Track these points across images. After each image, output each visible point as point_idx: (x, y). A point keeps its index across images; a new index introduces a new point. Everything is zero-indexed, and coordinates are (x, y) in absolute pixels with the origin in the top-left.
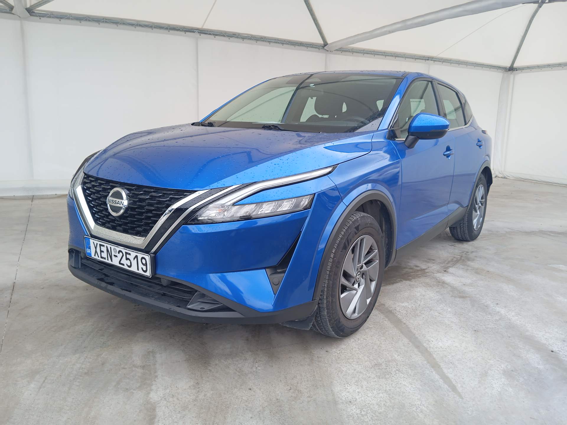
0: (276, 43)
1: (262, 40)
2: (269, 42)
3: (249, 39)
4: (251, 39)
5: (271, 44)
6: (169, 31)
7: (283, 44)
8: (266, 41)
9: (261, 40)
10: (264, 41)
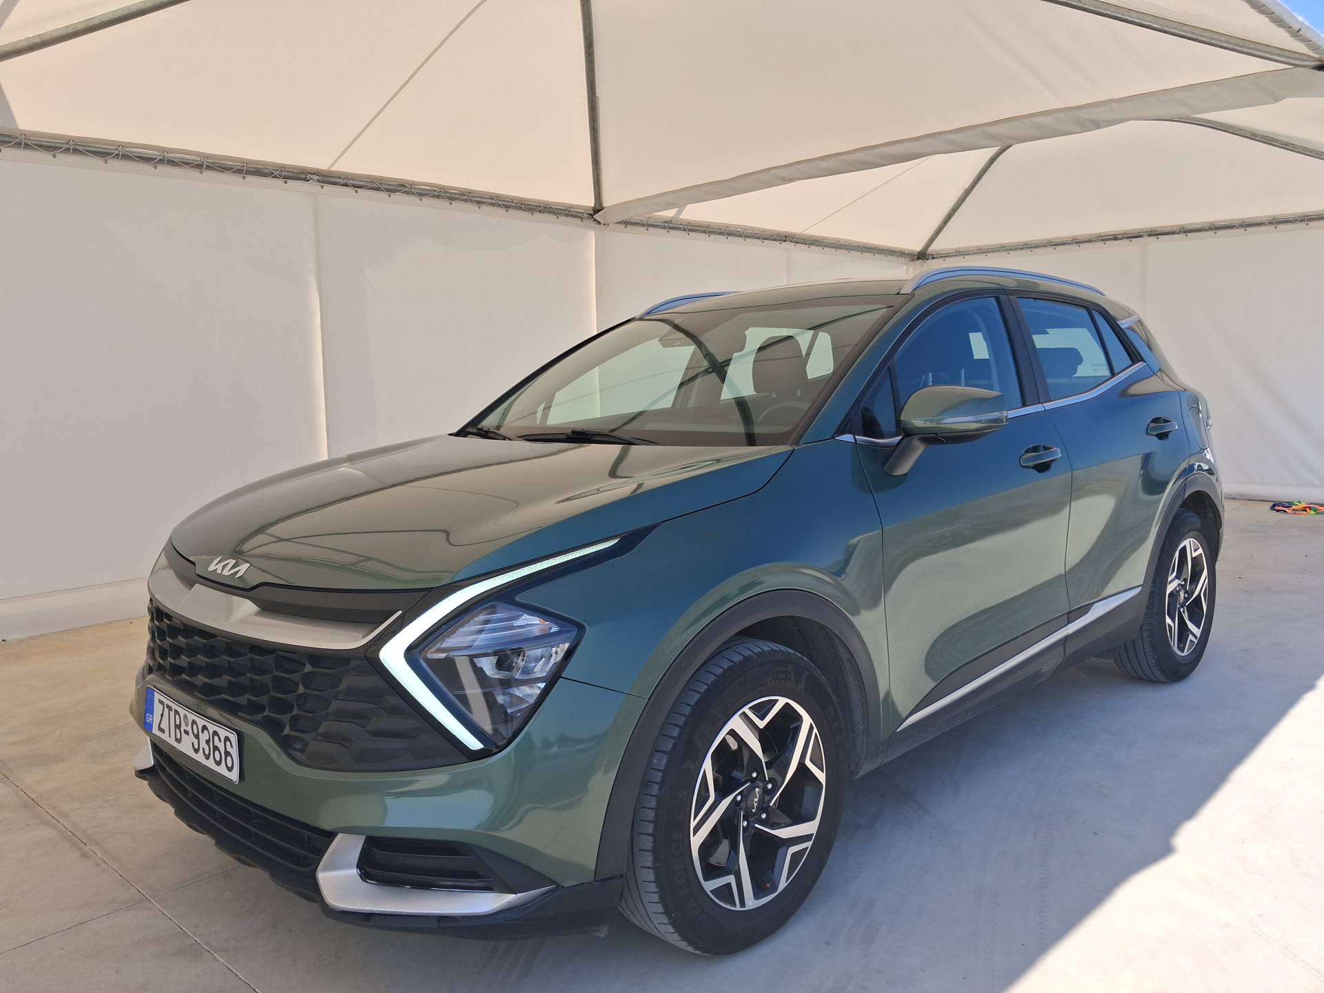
0: (493, 205)
1: (465, 197)
2: (479, 203)
3: (434, 196)
4: (438, 197)
5: (483, 207)
6: (244, 178)
7: (507, 207)
8: (471, 201)
9: (462, 198)
10: (466, 201)
